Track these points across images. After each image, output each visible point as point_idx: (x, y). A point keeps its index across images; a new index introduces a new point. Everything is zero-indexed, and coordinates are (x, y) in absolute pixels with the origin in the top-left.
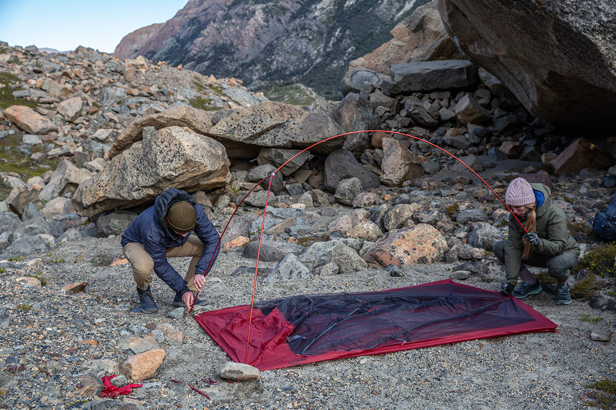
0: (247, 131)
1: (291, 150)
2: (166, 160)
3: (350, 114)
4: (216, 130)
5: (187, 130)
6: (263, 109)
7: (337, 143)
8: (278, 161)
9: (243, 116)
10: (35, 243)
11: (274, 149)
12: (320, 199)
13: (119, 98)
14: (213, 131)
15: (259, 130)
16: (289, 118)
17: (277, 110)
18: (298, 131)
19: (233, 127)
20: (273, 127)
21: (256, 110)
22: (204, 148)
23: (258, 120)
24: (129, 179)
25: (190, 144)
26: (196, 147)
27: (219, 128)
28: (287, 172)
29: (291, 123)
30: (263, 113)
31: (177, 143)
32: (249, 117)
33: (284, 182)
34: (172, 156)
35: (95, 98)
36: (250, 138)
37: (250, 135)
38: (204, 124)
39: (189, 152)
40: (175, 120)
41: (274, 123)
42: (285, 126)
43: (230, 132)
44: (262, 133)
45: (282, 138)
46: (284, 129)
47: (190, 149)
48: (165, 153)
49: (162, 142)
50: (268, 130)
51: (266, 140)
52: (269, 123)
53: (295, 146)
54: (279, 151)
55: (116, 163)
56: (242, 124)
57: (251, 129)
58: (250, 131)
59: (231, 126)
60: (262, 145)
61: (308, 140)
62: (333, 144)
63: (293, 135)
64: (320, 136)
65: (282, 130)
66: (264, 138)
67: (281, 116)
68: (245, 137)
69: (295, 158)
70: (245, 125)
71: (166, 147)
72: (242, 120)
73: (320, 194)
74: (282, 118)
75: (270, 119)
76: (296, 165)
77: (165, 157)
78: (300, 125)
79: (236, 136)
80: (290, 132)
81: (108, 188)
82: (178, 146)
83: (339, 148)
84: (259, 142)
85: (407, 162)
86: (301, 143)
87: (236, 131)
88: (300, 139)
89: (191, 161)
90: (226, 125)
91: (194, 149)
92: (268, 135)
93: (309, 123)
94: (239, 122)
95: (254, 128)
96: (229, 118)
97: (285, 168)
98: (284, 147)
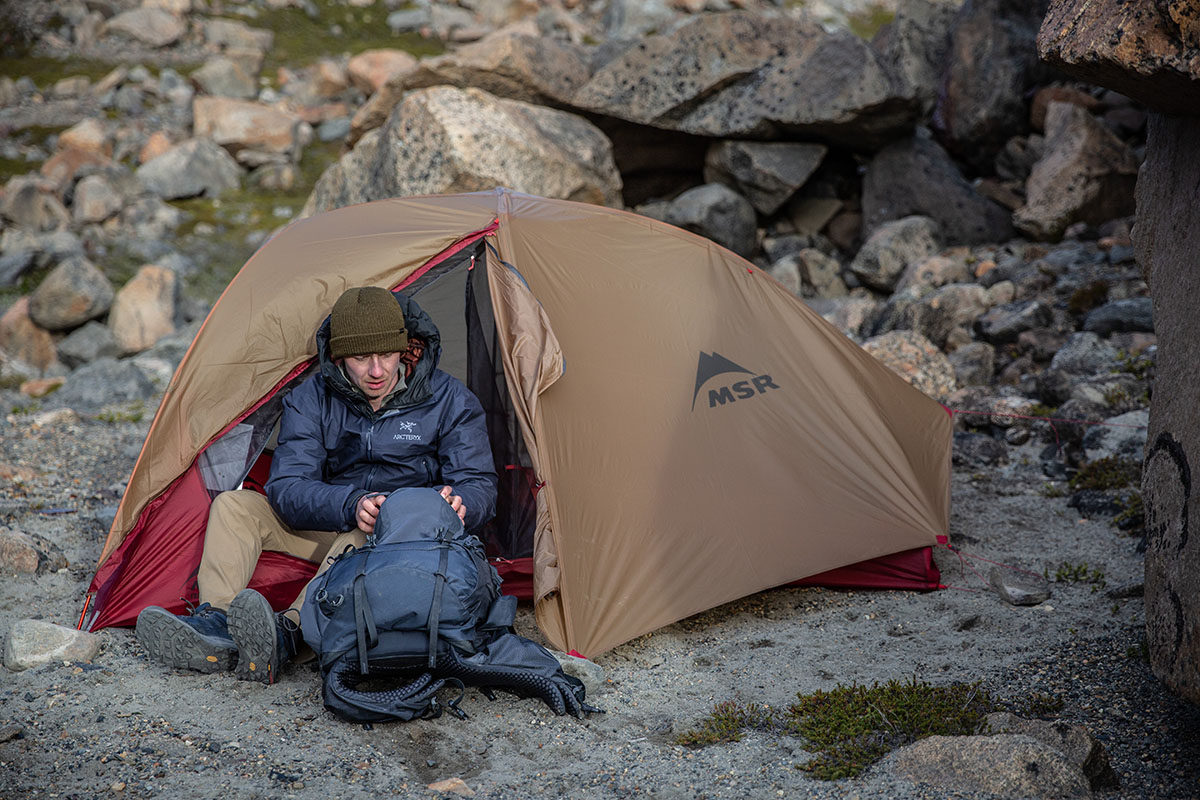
0: (663, 97)
1: (774, 146)
2: (417, 174)
3: (978, 36)
4: (587, 95)
5: (475, 97)
6: (704, 34)
7: (897, 119)
8: (741, 174)
9: (654, 56)
11: (729, 144)
15: (690, 92)
16: (772, 58)
17: (740, 36)
18: (790, 90)
19: (628, 87)
20: (728, 83)
21: (687, 38)
23: (689, 64)
25: (467, 132)
26: (483, 141)
27: (596, 88)
28: (768, 206)
29: (774, 72)
30: (702, 45)
31: (438, 130)
32: (669, 59)
33: (761, 233)
34: (428, 163)
36: (670, 114)
37: (669, 105)
38: (567, 79)
39: (462, 151)
40: (481, 71)
41: (730, 70)
42: (758, 78)
43: (624, 99)
44: (698, 100)
45: (746, 113)
46: (756, 88)
47: (468, 145)
48: (413, 156)
49: (408, 130)
50: (713, 92)
51: (709, 120)
52: (716, 70)
53: (776, 133)
54: (743, 147)
56: (652, 78)
57: (672, 90)
58: (669, 95)
59: (625, 82)
60: (700, 131)
61: (808, 115)
62: (880, 124)
63: (774, 103)
64: (841, 102)
65: (749, 90)
66: (705, 114)
67: (751, 51)
68: (657, 112)
69: (770, 163)
70: (658, 81)
71: (416, 140)
72: (651, 65)
73: (816, 262)
74: (752, 58)
75: (718, 61)
76: (786, 185)
77: (412, 167)
78: (796, 76)
79: (636, 110)
80: (768, 95)
82: (439, 138)
83: (902, 136)
84: (692, 124)
85: (1096, 171)
86: (792, 124)
87: (636, 98)
88: (788, 115)
89: (468, 175)
90: (612, 81)
91: (476, 146)
92: (715, 105)
93: (819, 67)
94: (643, 73)
95: (680, 87)
96: (619, 64)
97: (760, 195)
98: (753, 137)
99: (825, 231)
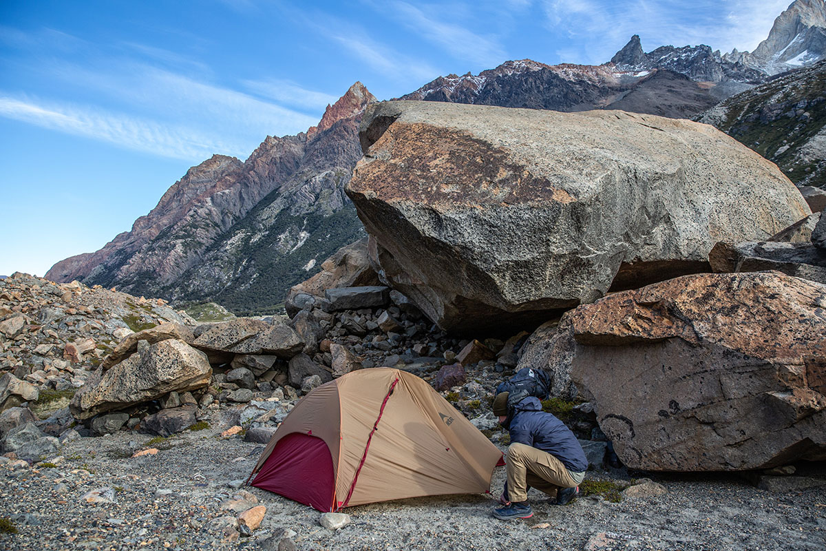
0: (226, 342)
2: (165, 367)
3: (303, 326)
4: (199, 342)
7: (299, 349)
8: (251, 364)
10: (43, 445)
11: (248, 356)
12: (290, 393)
13: (57, 316)
14: (196, 342)
15: (235, 341)
16: (259, 331)
17: (249, 325)
18: (268, 341)
20: (246, 338)
22: (197, 356)
23: (234, 332)
24: (128, 384)
25: (185, 354)
26: (190, 357)
27: (202, 339)
28: (258, 373)
29: (262, 335)
30: (238, 327)
31: (176, 352)
32: (226, 331)
33: (256, 381)
34: (171, 363)
35: (34, 317)
36: (227, 347)
37: (228, 345)
38: (188, 336)
39: (185, 359)
41: (248, 335)
42: (257, 337)
43: (211, 343)
44: (237, 343)
45: (254, 346)
46: (256, 340)
47: (187, 357)
48: (164, 361)
49: (161, 353)
50: (242, 340)
51: (242, 348)
52: (243, 334)
53: (265, 352)
54: (252, 356)
55: (115, 371)
56: (221, 337)
58: (228, 341)
59: (212, 338)
60: (238, 352)
61: (276, 347)
62: (296, 350)
63: (264, 344)
64: (286, 344)
65: (254, 340)
66: (240, 347)
67: (253, 329)
68: (223, 347)
69: (265, 362)
70: (223, 337)
71: (166, 356)
72: (222, 332)
73: (289, 389)
74: (254, 331)
75: (244, 332)
76: (266, 367)
77: (164, 364)
78: (269, 336)
79: (216, 346)
80: (261, 342)
81: (106, 393)
82: (176, 355)
83: (299, 352)
84: (235, 350)
85: (351, 362)
86: (270, 350)
87: (216, 342)
88: (269, 347)
89: (187, 367)
90: (207, 337)
92: (243, 344)
93: (276, 334)
94: (218, 335)
95: (231, 339)
96: (210, 332)
97: (256, 370)
98: (257, 354)
99: (273, 380)
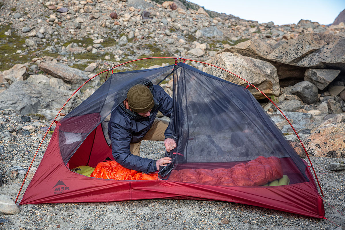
0: (292, 56)
1: (324, 70)
4: (271, 56)
5: (236, 55)
6: (305, 39)
8: (314, 78)
9: (290, 45)
11: (310, 69)
12: (333, 107)
14: (269, 57)
15: (300, 55)
16: (325, 45)
17: (315, 39)
18: (329, 54)
19: (282, 54)
20: (311, 52)
21: (300, 40)
22: (243, 67)
23: (300, 47)
25: (231, 64)
26: (235, 66)
27: (274, 54)
28: (322, 87)
29: (325, 49)
30: (304, 42)
31: (223, 63)
32: (294, 46)
33: (319, 95)
34: (220, 72)
36: (294, 61)
37: (293, 59)
38: (266, 52)
39: (229, 69)
40: (242, 49)
41: (312, 49)
42: (320, 51)
43: (281, 57)
44: (302, 57)
45: (316, 60)
46: (319, 54)
47: (231, 67)
49: (216, 63)
50: (306, 55)
51: (305, 62)
52: (307, 48)
53: (325, 66)
54: (314, 70)
56: (289, 51)
57: (294, 54)
58: (294, 56)
59: (281, 53)
60: (302, 66)
61: (334, 61)
63: (324, 57)
65: (317, 54)
67: (318, 43)
68: (290, 61)
69: (326, 76)
70: (291, 52)
72: (289, 48)
73: (333, 103)
74: (319, 45)
75: (308, 46)
76: (327, 81)
78: (331, 50)
79: (284, 60)
80: (322, 55)
82: (223, 65)
84: (300, 64)
86: (329, 63)
87: (284, 56)
88: (328, 61)
89: (230, 76)
90: (278, 52)
91: (233, 68)
92: (307, 58)
93: (338, 47)
94: (287, 50)
95: (297, 54)
96: (280, 48)
97: (319, 84)
98: (317, 68)
99: (339, 95)
